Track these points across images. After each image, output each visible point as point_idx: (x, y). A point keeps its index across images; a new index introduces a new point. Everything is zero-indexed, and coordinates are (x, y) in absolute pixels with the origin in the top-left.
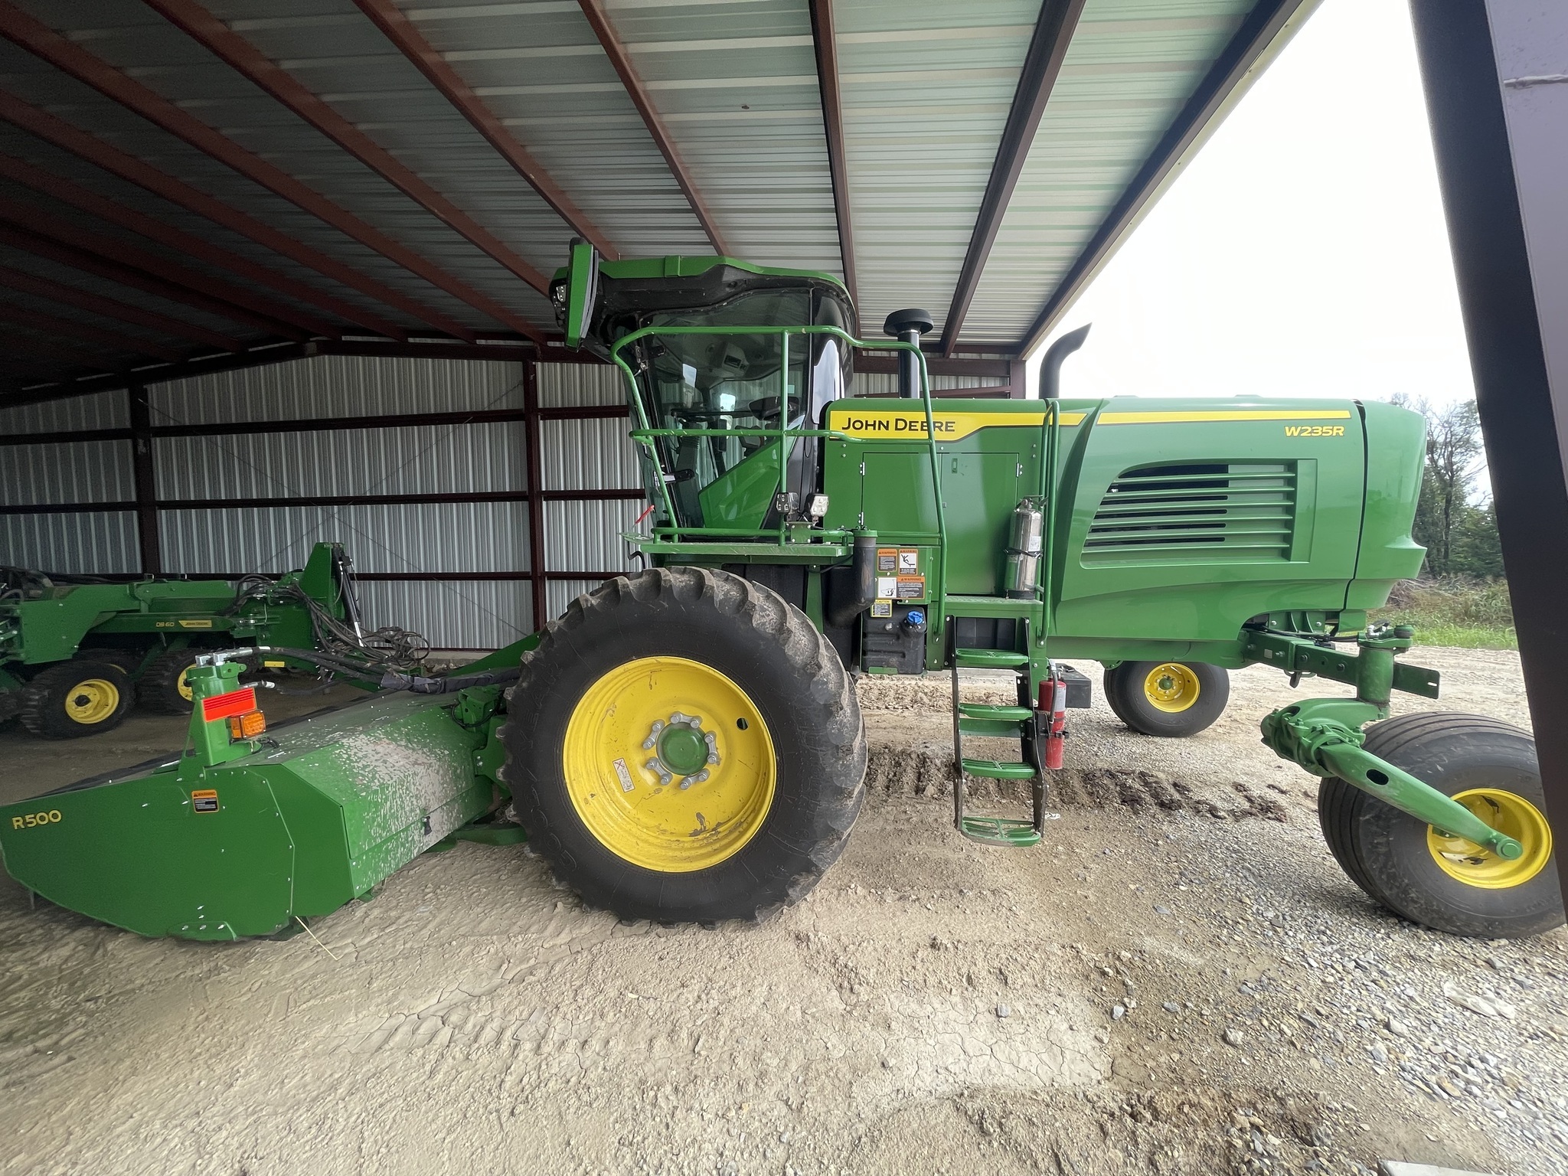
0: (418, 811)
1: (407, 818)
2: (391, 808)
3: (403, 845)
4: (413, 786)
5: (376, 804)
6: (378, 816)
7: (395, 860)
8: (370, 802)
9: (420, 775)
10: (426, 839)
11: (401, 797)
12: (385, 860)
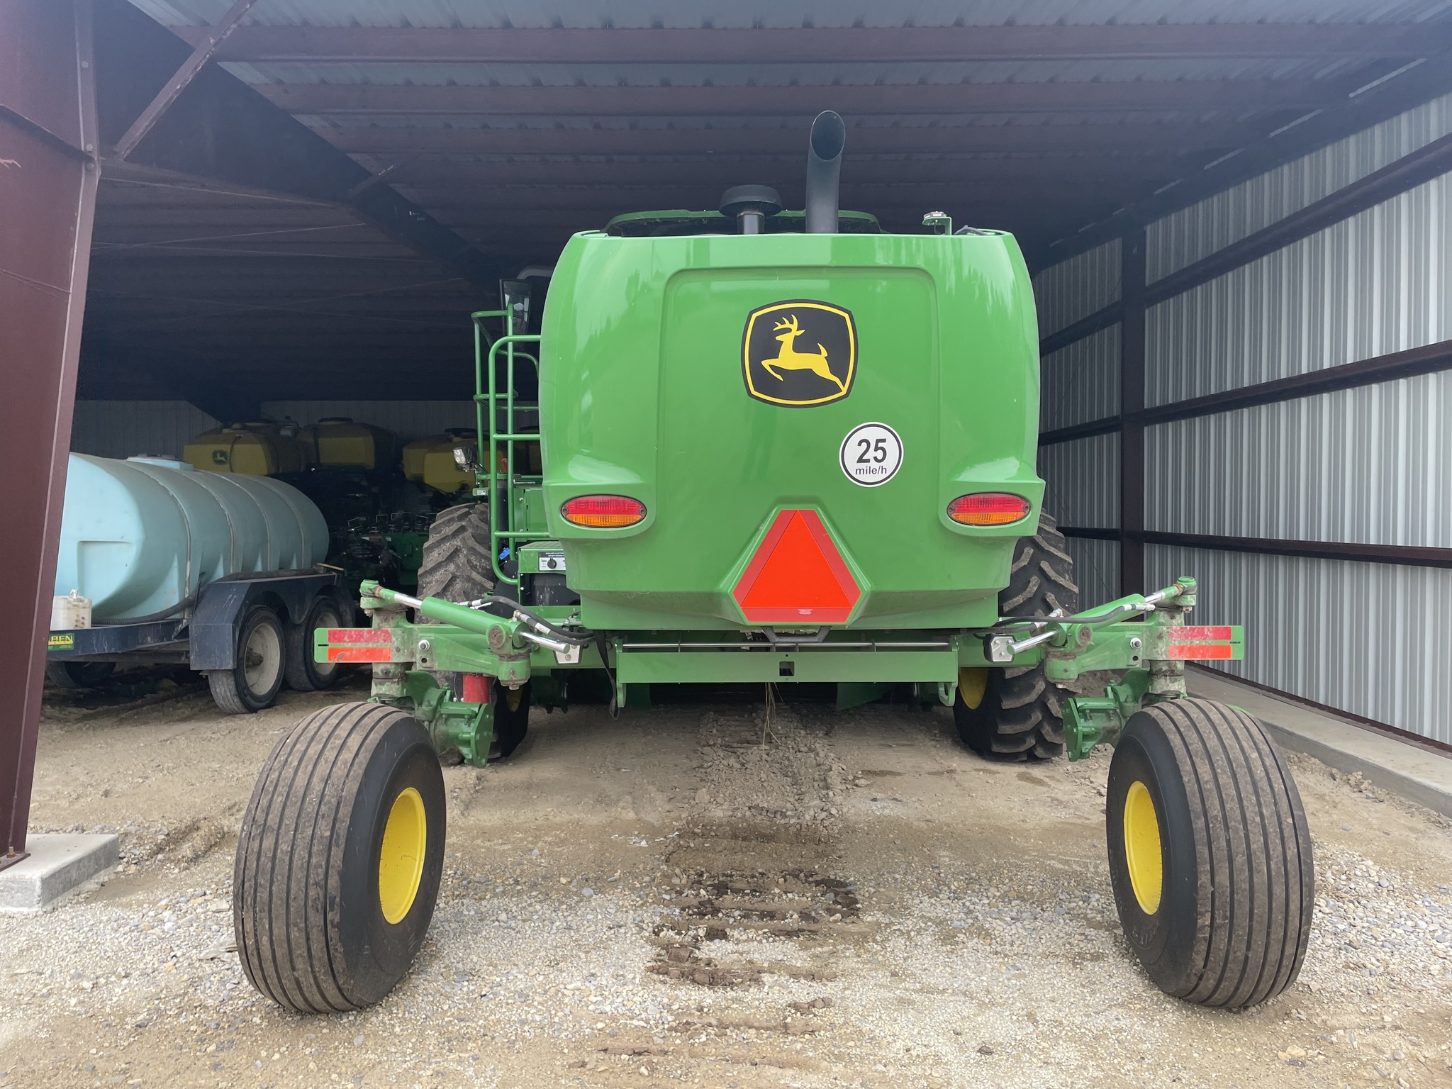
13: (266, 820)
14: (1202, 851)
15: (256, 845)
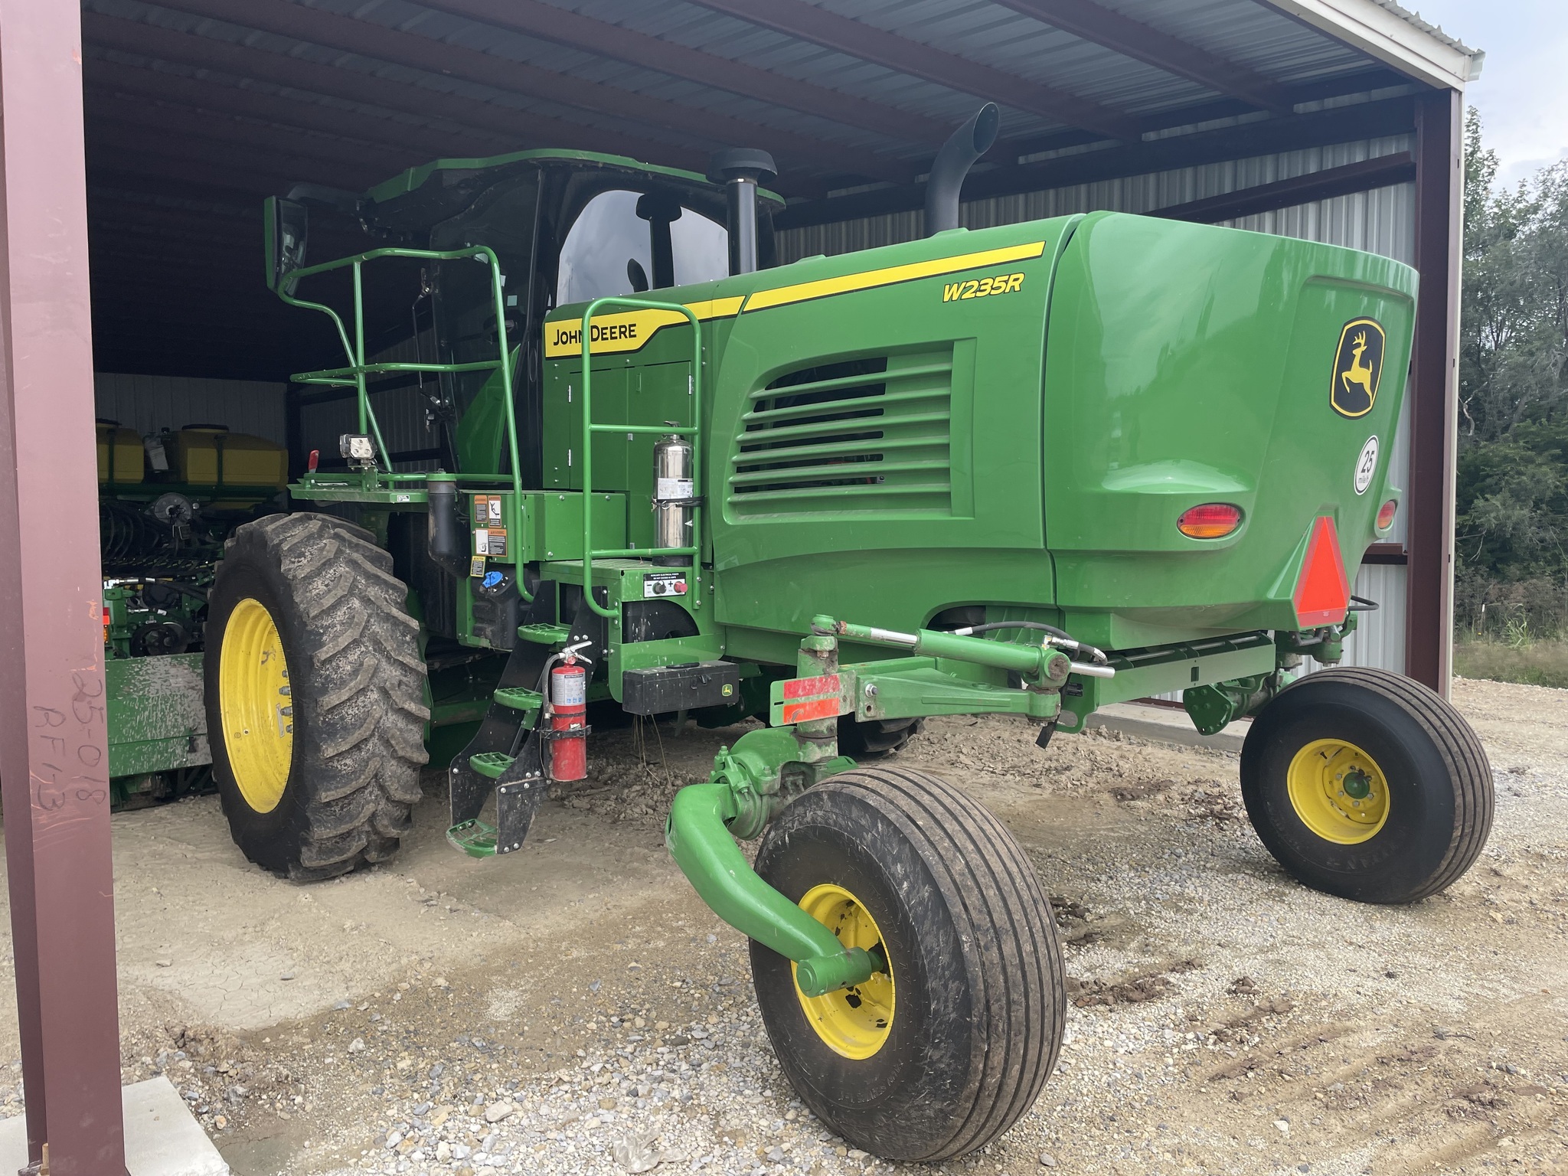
0: (182, 729)
1: (168, 731)
2: (149, 717)
3: (160, 752)
4: (179, 706)
5: (132, 710)
6: (132, 720)
7: (149, 762)
8: (125, 706)
9: (190, 699)
10: (191, 756)
11: (162, 710)
12: (137, 759)
13: (992, 921)
14: (1455, 778)
15: (994, 953)
